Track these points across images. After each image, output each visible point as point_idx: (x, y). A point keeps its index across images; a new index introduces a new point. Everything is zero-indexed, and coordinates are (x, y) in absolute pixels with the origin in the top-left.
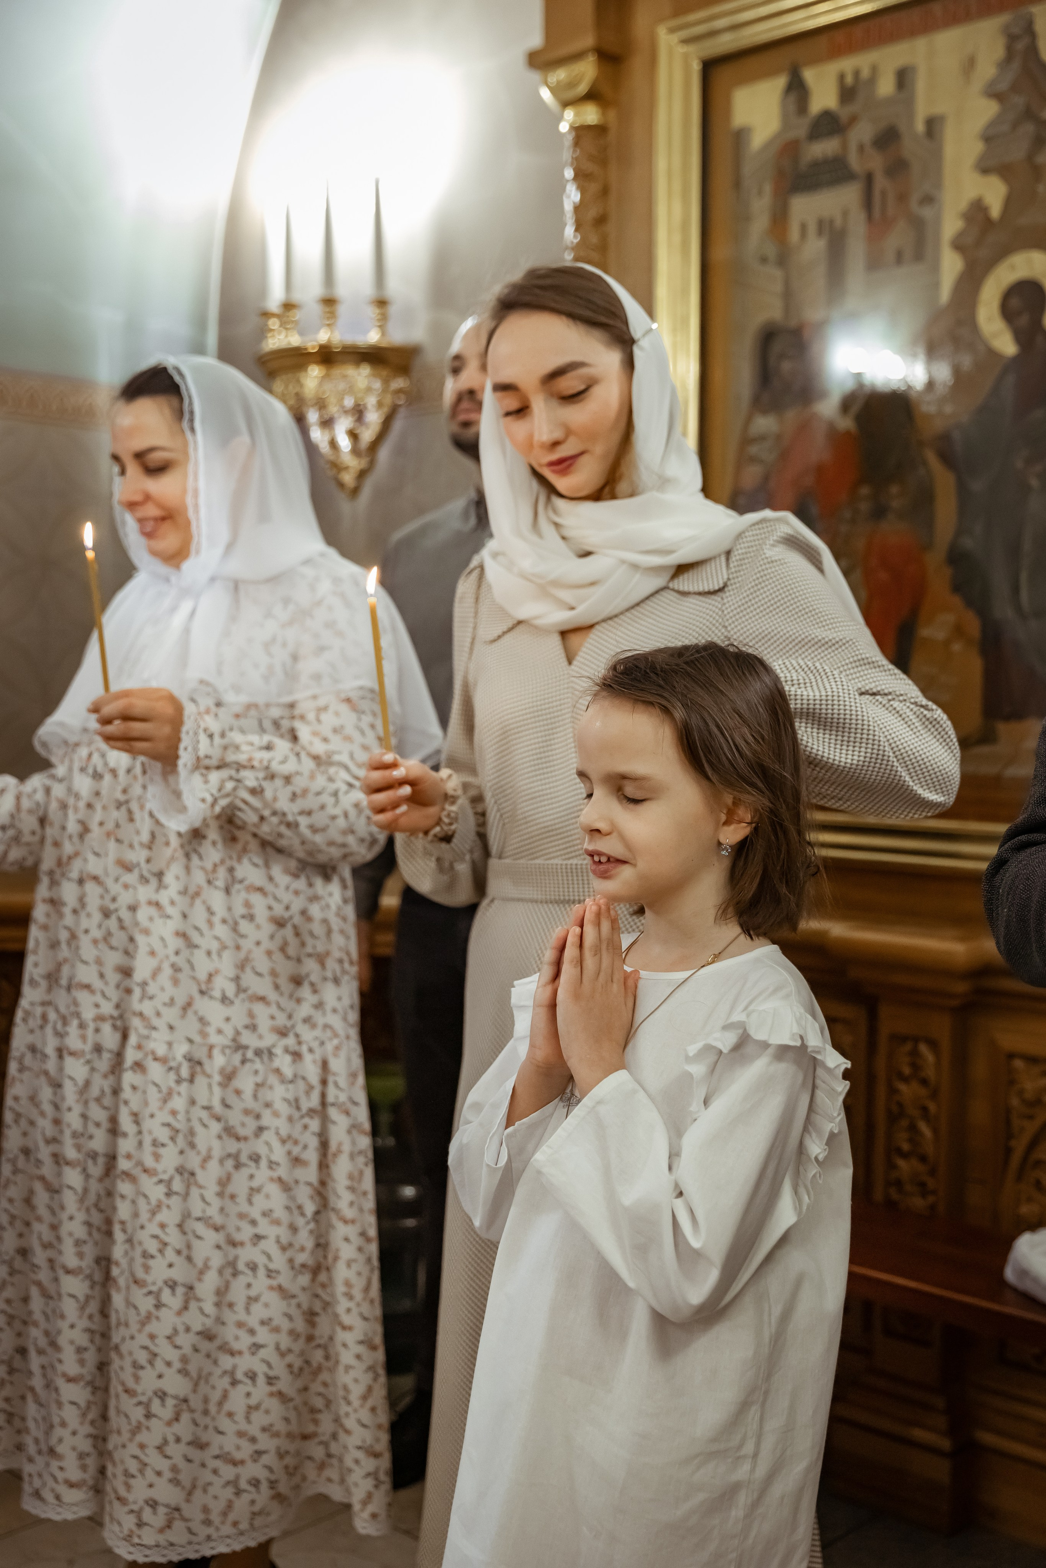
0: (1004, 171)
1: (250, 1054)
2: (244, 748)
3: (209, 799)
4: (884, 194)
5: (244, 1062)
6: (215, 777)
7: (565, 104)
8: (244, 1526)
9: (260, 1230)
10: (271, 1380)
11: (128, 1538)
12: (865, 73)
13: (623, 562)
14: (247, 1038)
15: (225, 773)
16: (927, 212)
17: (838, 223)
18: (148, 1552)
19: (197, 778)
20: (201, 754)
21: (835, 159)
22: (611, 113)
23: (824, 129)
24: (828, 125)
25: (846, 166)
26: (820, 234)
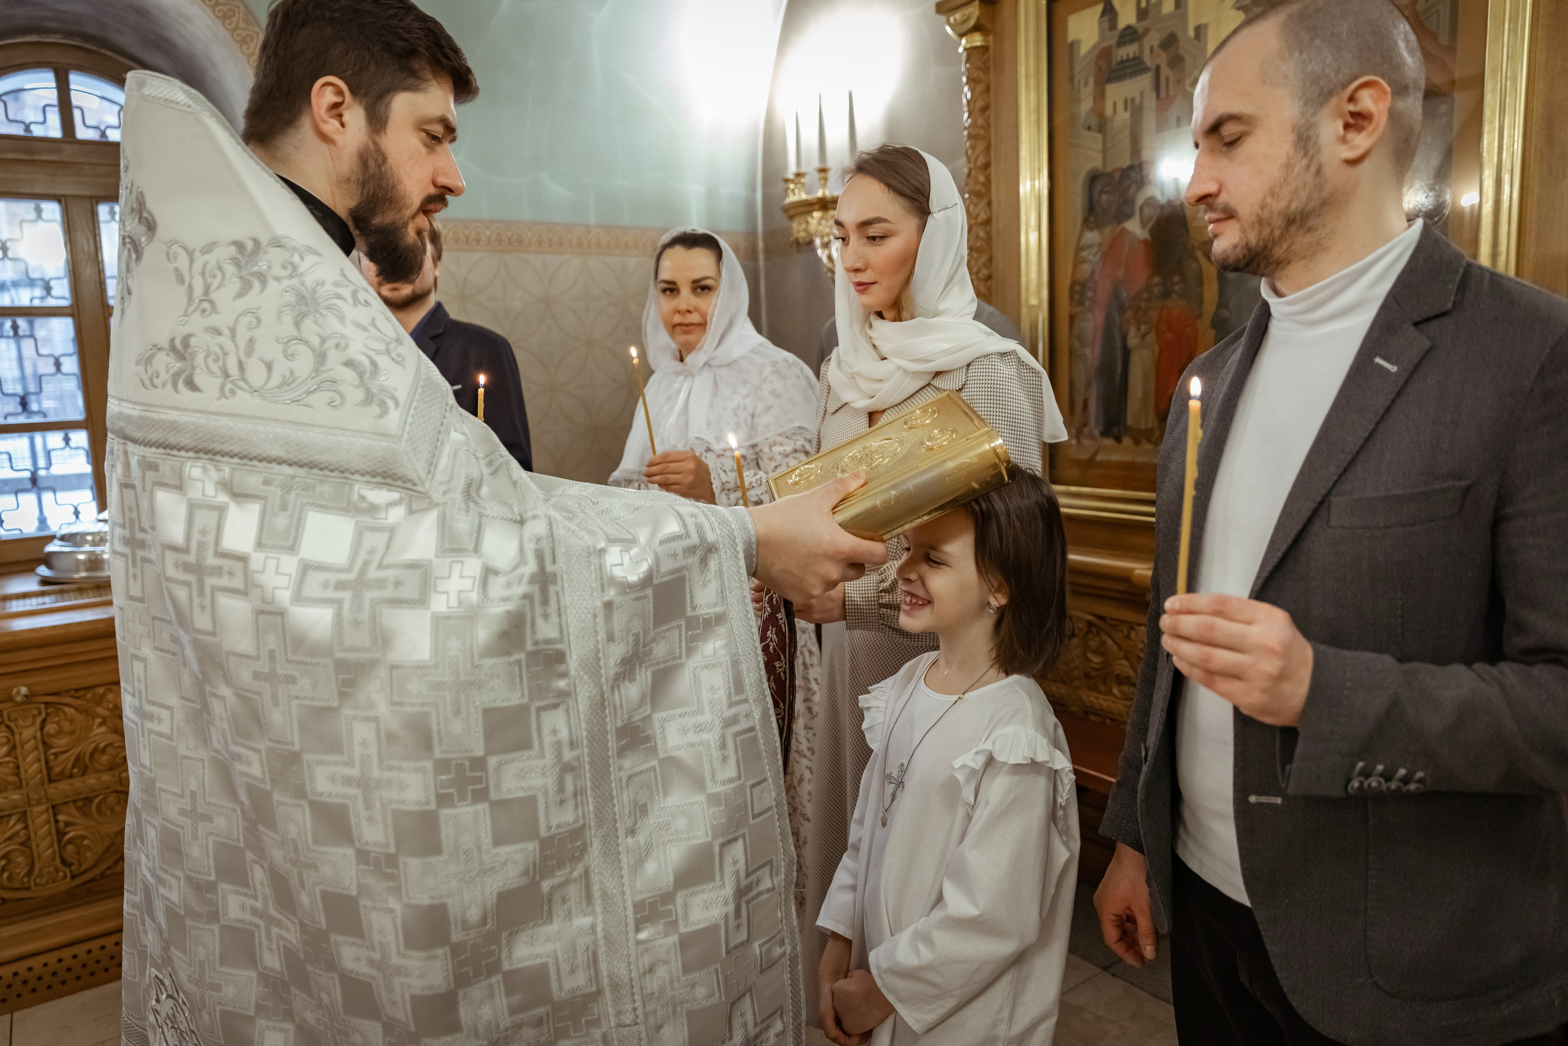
4: (1167, 79)
7: (961, 35)
13: (899, 368)
17: (1137, 100)
21: (1135, 58)
22: (991, 38)
23: (1128, 38)
24: (1130, 35)
25: (1142, 62)
26: (1126, 109)
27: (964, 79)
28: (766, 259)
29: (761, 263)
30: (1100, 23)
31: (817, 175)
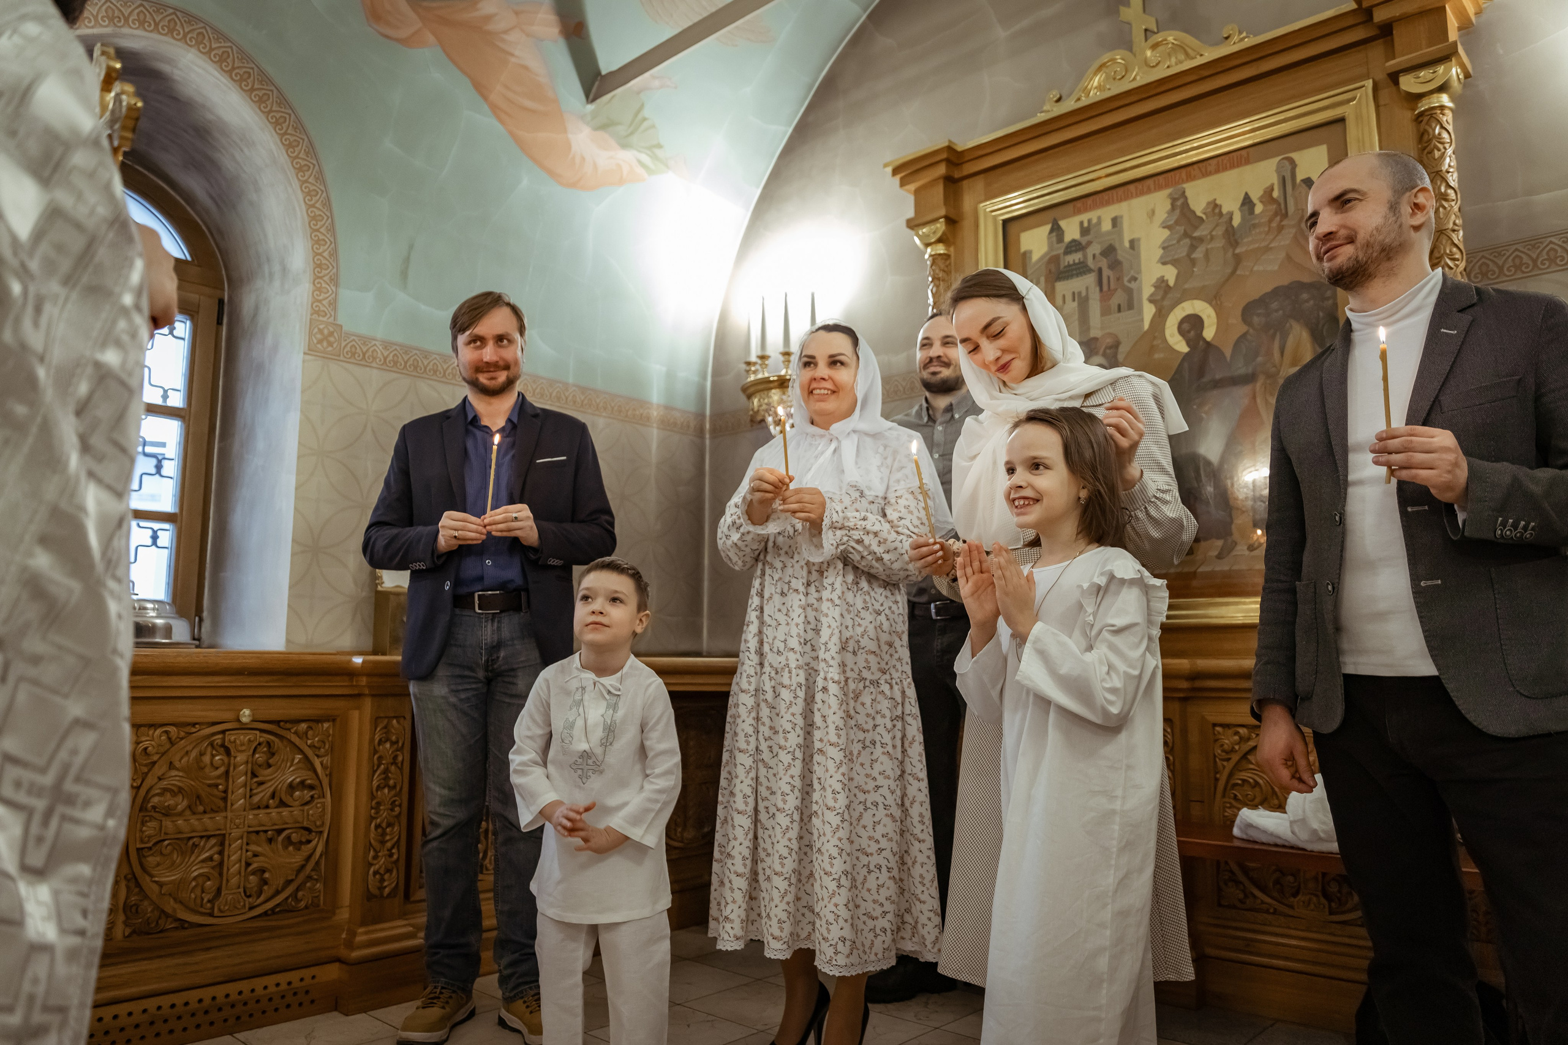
0: (1174, 263)
1: (867, 683)
2: (851, 520)
3: (835, 544)
4: (1109, 277)
5: (865, 687)
6: (839, 533)
7: (927, 245)
8: (880, 956)
9: (878, 783)
10: (889, 869)
11: (829, 962)
12: (1094, 221)
14: (866, 674)
15: (844, 532)
16: (1133, 285)
17: (1084, 294)
18: (841, 970)
19: (830, 533)
20: (834, 520)
21: (1080, 263)
22: (952, 249)
23: (1074, 248)
24: (1075, 246)
25: (1087, 266)
26: (1074, 300)
27: (930, 279)
28: (712, 438)
29: (708, 442)
30: (1049, 238)
31: (781, 358)
